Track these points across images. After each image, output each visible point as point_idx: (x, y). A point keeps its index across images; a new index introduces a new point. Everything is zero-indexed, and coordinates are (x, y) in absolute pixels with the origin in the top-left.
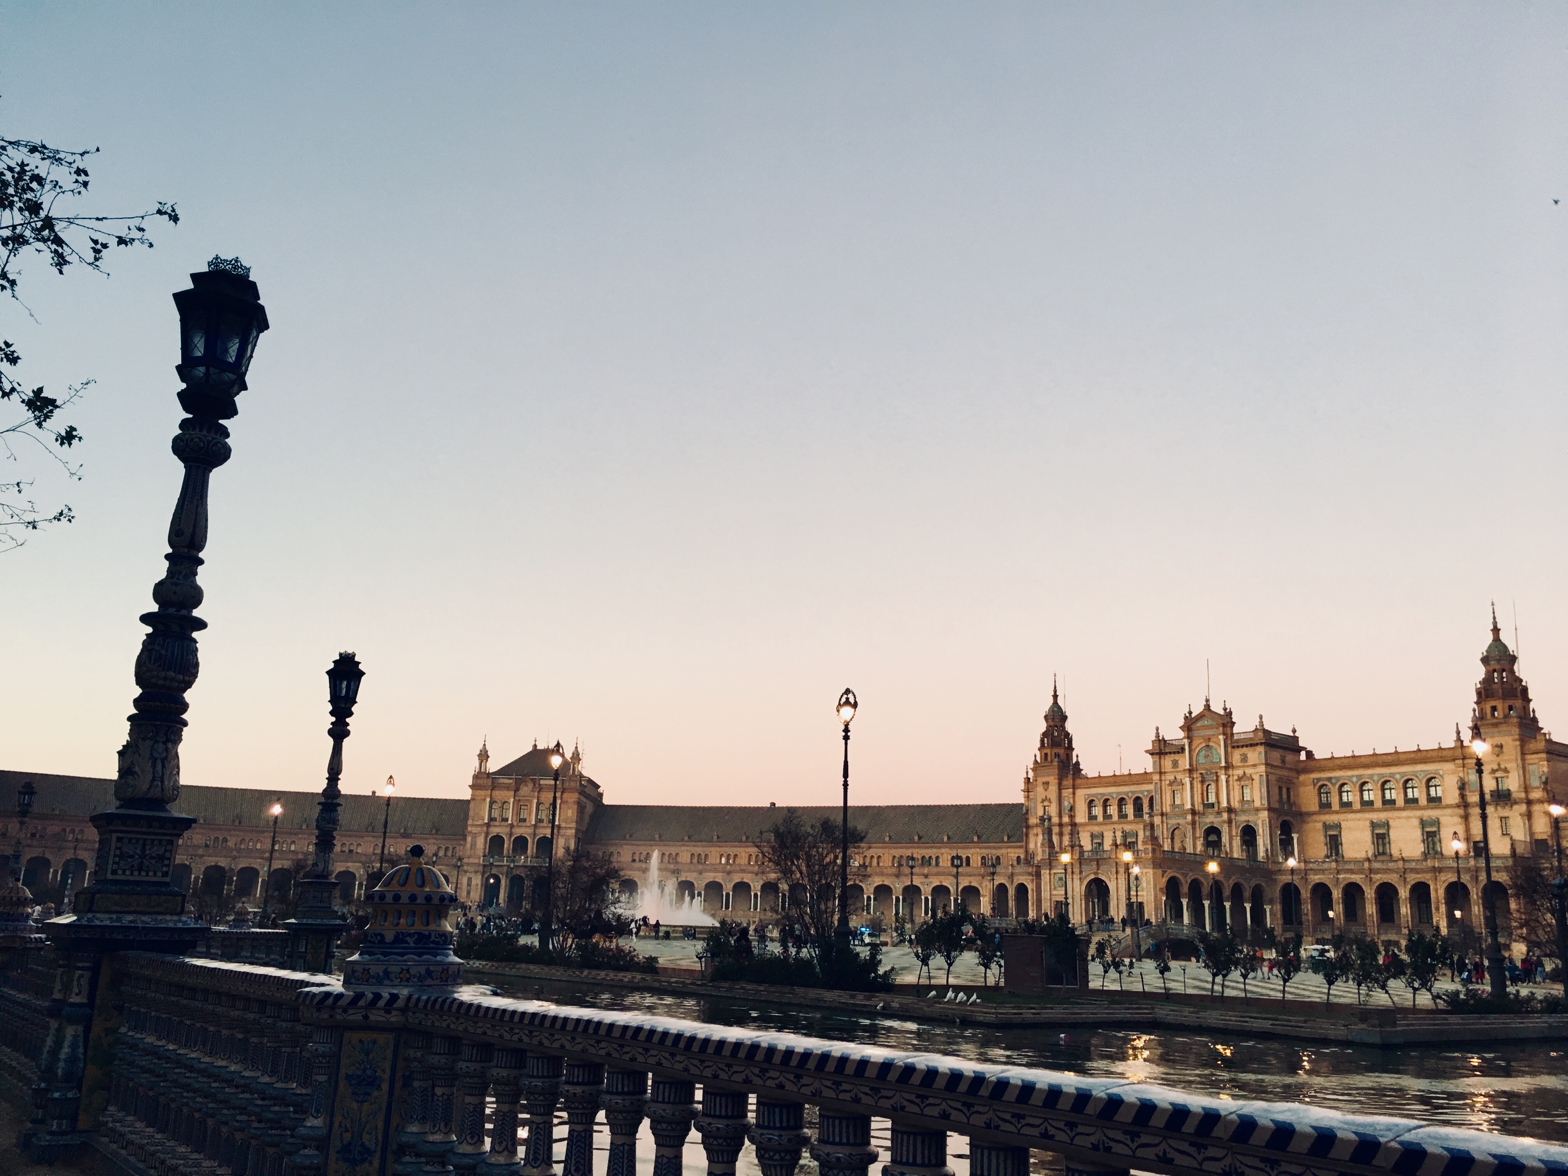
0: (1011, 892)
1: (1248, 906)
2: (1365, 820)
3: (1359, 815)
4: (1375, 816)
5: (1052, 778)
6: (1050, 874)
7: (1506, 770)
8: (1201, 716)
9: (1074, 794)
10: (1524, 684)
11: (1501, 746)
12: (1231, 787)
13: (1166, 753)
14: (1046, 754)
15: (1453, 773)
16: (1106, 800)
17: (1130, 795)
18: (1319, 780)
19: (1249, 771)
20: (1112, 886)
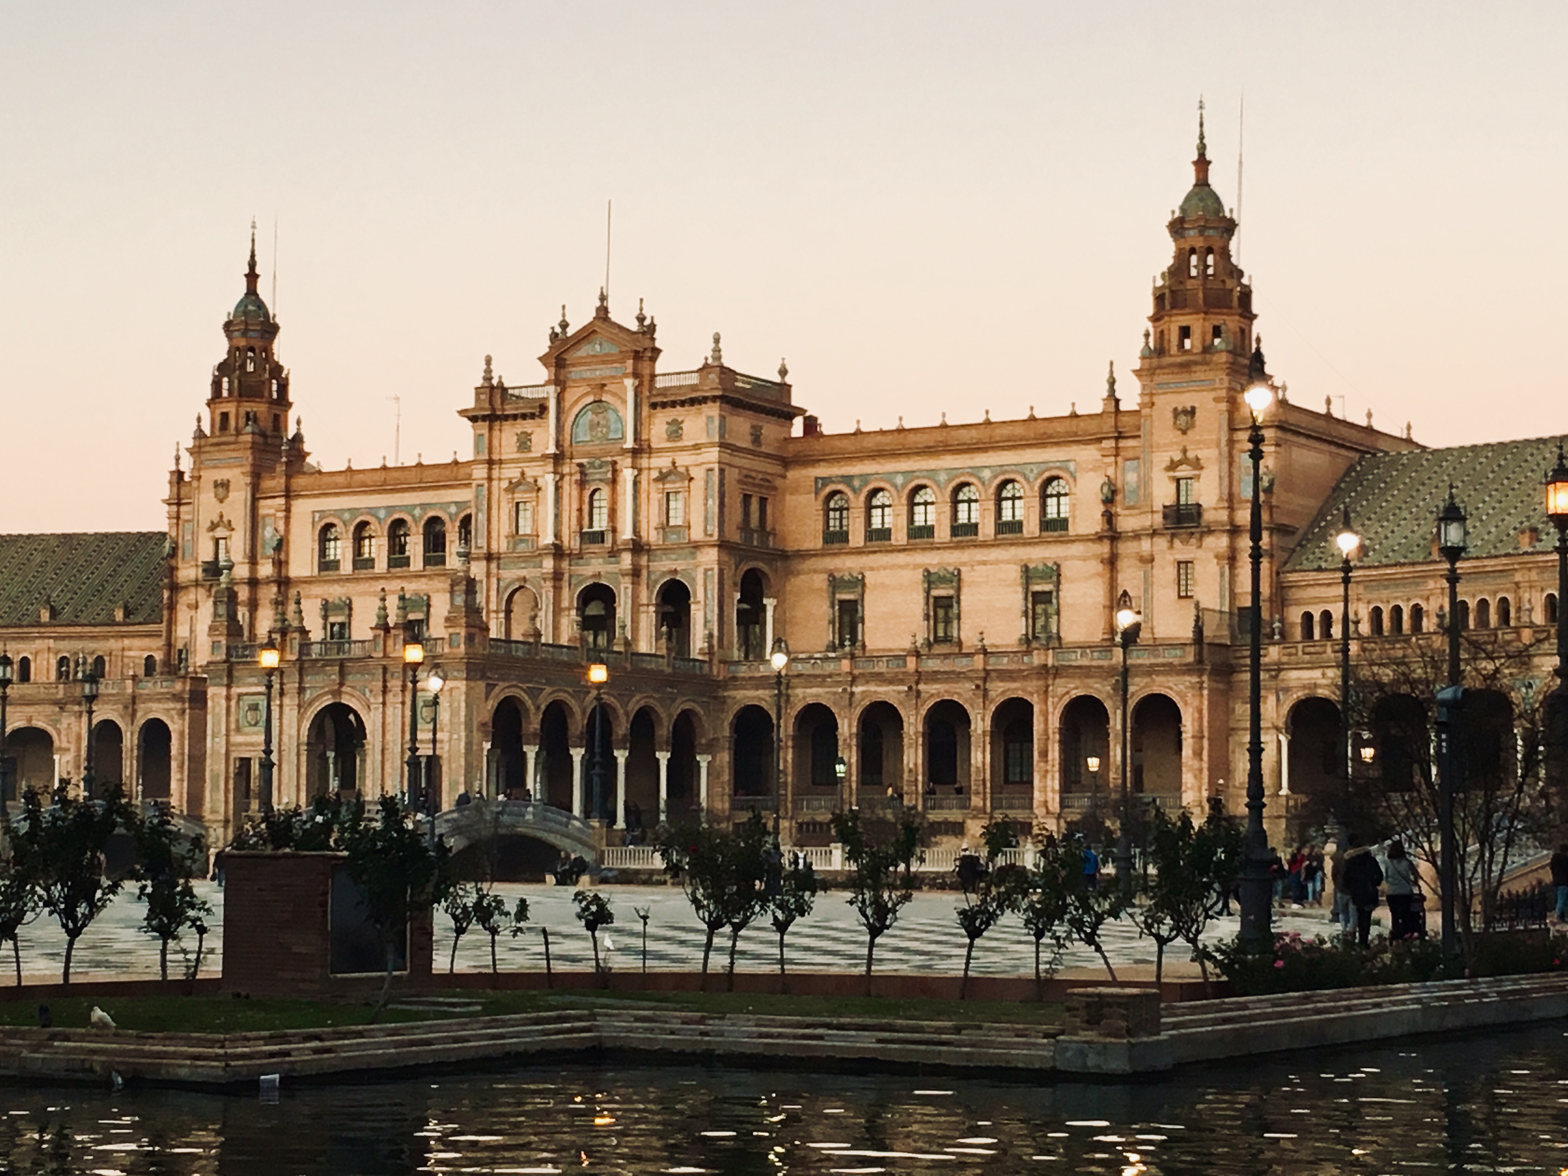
0: (130, 740)
1: (663, 757)
2: (916, 567)
3: (901, 558)
4: (933, 560)
5: (237, 471)
6: (228, 698)
7: (1197, 464)
8: (587, 334)
9: (288, 510)
10: (1245, 281)
11: (1192, 412)
12: (643, 496)
13: (506, 418)
14: (225, 416)
15: (1095, 469)
16: (363, 525)
17: (417, 512)
18: (826, 481)
19: (684, 460)
20: (371, 722)
